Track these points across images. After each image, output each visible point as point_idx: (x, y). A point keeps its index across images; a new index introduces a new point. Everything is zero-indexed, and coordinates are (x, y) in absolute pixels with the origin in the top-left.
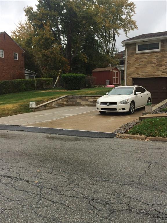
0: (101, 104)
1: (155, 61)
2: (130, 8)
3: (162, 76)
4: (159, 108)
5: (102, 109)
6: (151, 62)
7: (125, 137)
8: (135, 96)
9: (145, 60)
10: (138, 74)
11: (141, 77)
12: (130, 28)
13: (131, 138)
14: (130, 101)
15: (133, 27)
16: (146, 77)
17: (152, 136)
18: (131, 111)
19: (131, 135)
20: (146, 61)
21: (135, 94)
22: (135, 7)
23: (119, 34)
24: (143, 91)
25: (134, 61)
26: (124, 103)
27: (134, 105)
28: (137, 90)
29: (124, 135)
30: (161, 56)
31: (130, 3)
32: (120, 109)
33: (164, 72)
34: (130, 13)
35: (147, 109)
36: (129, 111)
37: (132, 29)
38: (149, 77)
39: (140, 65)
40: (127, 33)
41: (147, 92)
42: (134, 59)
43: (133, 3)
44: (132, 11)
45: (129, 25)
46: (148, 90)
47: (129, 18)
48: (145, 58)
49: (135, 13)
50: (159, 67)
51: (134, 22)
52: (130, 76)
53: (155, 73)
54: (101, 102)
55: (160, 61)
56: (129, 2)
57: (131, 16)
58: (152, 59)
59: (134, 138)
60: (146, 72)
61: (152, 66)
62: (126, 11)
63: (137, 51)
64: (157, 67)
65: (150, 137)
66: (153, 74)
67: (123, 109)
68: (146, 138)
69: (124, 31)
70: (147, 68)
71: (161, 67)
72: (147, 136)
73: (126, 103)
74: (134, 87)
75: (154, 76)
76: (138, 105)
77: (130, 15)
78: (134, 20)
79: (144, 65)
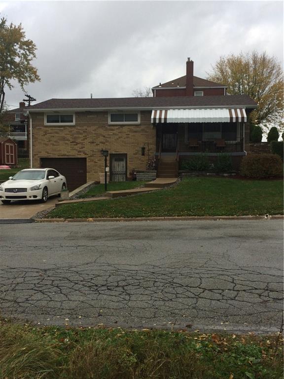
0: (5, 191)
1: (69, 137)
2: (27, 48)
3: (78, 157)
4: (76, 194)
5: (7, 197)
6: (64, 139)
7: (44, 221)
8: (48, 181)
9: (57, 135)
10: (48, 153)
11: (52, 156)
12: (29, 79)
13: (50, 221)
14: (42, 187)
15: (33, 77)
16: (59, 157)
17: (70, 218)
18: (44, 198)
19: (50, 219)
20: (58, 137)
21: (48, 179)
22: (36, 49)
23: (11, 87)
24: (56, 175)
25: (42, 136)
26: (35, 189)
27: (47, 192)
28: (50, 173)
29: (43, 219)
30: (76, 132)
31: (27, 41)
32: (30, 197)
33: (80, 152)
34: (28, 55)
35: (63, 196)
36: (41, 198)
37: (32, 81)
38: (62, 157)
39: (50, 141)
40: (24, 84)
41: (61, 177)
42: (42, 133)
43: (32, 42)
44: (30, 52)
45: (26, 73)
46: (62, 174)
47: (26, 63)
48: (57, 133)
49: (35, 56)
50: (75, 145)
51: (35, 70)
52: (37, 155)
53: (70, 152)
54: (6, 189)
55: (75, 138)
56: (25, 40)
57: (30, 60)
58: (65, 134)
59: (53, 221)
60: (58, 151)
61: (66, 144)
62: (21, 52)
63: (46, 123)
64: (71, 145)
65: (69, 219)
66: (67, 154)
67: (35, 196)
68: (65, 221)
69: (19, 81)
70: (59, 145)
71: (77, 145)
72: (66, 218)
73: (38, 189)
74: (46, 170)
75: (68, 156)
76: (51, 192)
77: (28, 59)
78: (34, 66)
79: (55, 141)
